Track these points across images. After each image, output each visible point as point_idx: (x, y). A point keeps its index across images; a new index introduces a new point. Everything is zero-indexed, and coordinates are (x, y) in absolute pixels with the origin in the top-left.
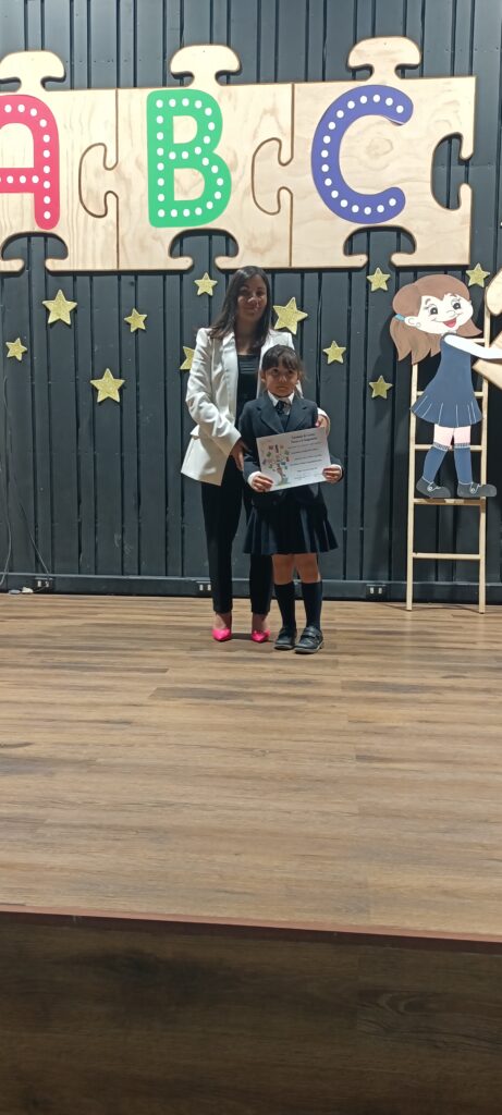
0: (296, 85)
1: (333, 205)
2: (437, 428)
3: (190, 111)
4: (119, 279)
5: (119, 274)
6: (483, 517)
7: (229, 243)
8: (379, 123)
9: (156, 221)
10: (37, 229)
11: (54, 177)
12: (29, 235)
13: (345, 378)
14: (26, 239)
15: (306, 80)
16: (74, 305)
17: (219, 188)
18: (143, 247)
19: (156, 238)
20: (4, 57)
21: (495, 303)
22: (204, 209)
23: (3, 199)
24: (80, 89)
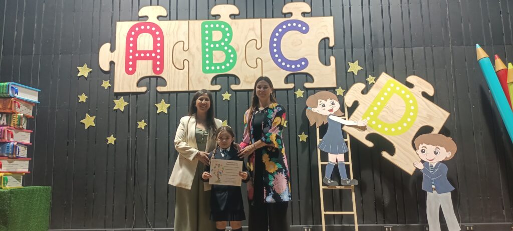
0: (263, 20)
1: (279, 65)
2: (330, 155)
3: (219, 29)
4: (189, 94)
5: (189, 92)
6: (353, 194)
7: (236, 80)
8: (296, 33)
9: (205, 71)
10: (153, 74)
11: (162, 54)
12: (150, 77)
13: (288, 134)
14: (148, 79)
15: (266, 18)
16: (168, 105)
17: (232, 58)
18: (200, 81)
19: (207, 78)
20: (141, 8)
21: (349, 102)
22: (226, 66)
23: (139, 62)
24: (173, 20)
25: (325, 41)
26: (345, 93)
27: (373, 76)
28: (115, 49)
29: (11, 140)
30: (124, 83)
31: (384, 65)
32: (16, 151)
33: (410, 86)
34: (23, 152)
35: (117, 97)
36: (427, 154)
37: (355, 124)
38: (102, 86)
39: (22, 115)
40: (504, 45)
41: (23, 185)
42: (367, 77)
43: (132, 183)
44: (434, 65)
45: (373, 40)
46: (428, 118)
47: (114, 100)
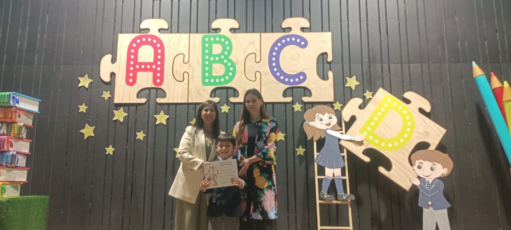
0: (262, 34)
1: (278, 78)
2: (326, 168)
3: (219, 42)
4: (188, 106)
5: (188, 104)
6: (350, 209)
7: (235, 93)
8: (295, 48)
9: (204, 83)
10: (154, 86)
11: (162, 66)
12: (150, 89)
13: (285, 146)
14: (148, 90)
15: (265, 32)
16: (168, 117)
17: (231, 71)
18: (199, 94)
19: (204, 90)
20: (143, 20)
21: (346, 117)
22: (225, 79)
23: (139, 74)
24: (174, 33)
25: (323, 56)
26: (342, 108)
27: (370, 91)
28: (116, 61)
29: (11, 149)
30: (125, 94)
31: (380, 82)
32: (15, 160)
33: (407, 101)
34: (22, 161)
35: (117, 108)
36: (423, 170)
37: (353, 139)
38: (102, 96)
39: (22, 124)
40: (500, 63)
41: (20, 194)
42: (364, 92)
43: (129, 195)
44: (430, 81)
45: (371, 56)
46: (425, 134)
47: (114, 111)
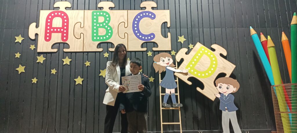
0: (128, 11)
1: (138, 37)
2: (166, 89)
3: (103, 15)
4: (83, 54)
5: (83, 52)
6: (180, 112)
7: (112, 45)
8: (148, 19)
9: (93, 40)
10: (62, 41)
11: (67, 30)
12: (59, 43)
14: (58, 44)
15: (131, 10)
16: (71, 60)
17: (110, 33)
18: (90, 46)
19: (93, 44)
20: (56, 2)
21: (178, 59)
22: (106, 37)
23: (53, 34)
24: (75, 10)
25: (165, 24)
26: (176, 54)
27: (192, 44)
28: (39, 26)
30: (44, 46)
31: (197, 39)
33: (213, 50)
35: (39, 55)
36: (222, 89)
37: (182, 72)
38: (30, 48)
40: (266, 28)
42: (189, 45)
43: (47, 107)
44: (227, 38)
45: (193, 24)
46: (223, 68)
47: (37, 57)
